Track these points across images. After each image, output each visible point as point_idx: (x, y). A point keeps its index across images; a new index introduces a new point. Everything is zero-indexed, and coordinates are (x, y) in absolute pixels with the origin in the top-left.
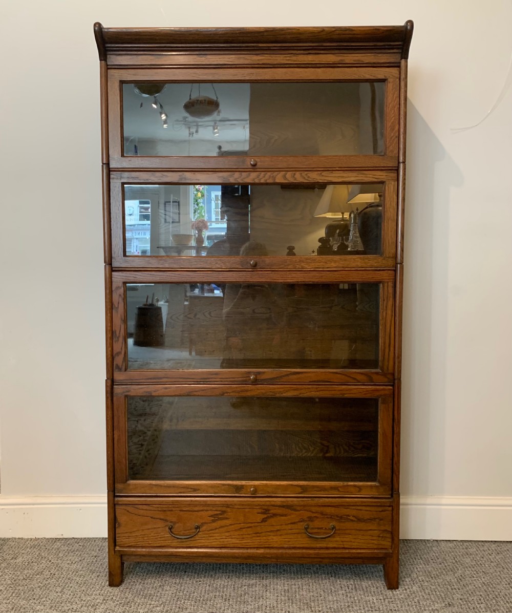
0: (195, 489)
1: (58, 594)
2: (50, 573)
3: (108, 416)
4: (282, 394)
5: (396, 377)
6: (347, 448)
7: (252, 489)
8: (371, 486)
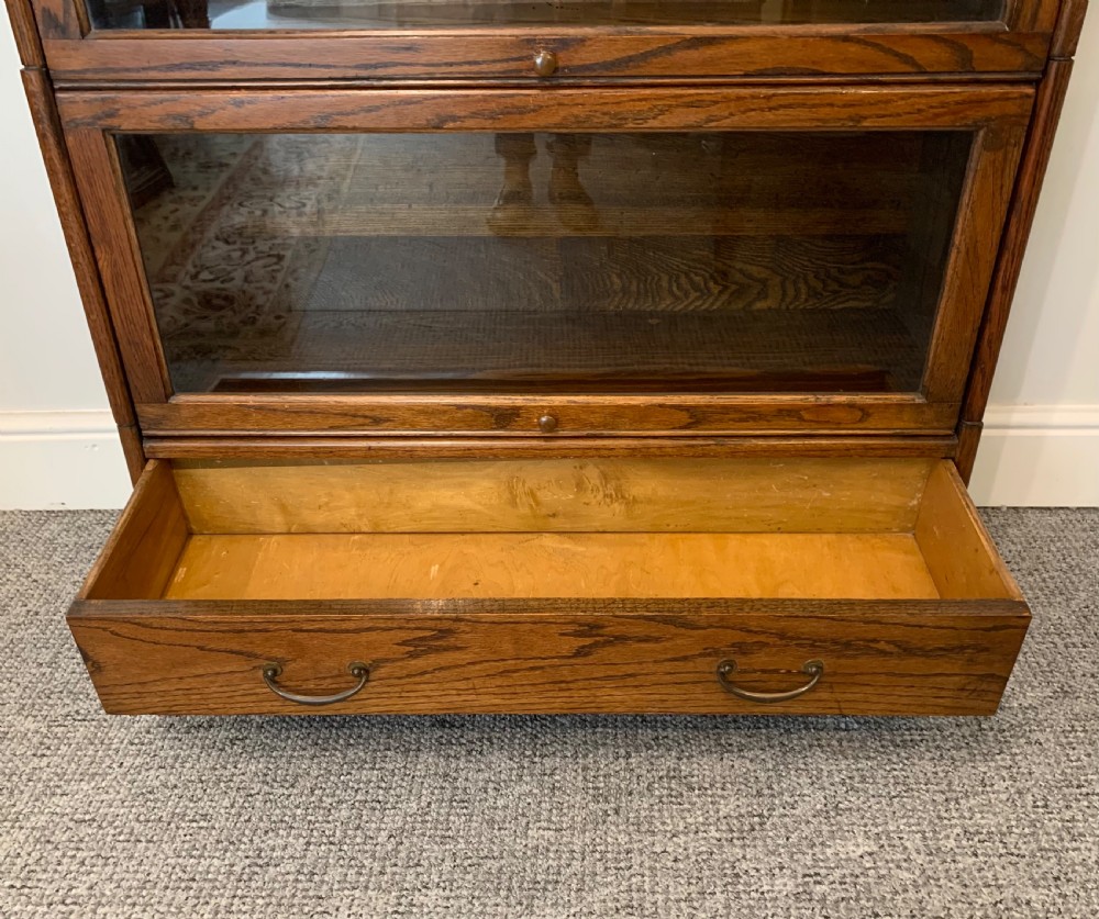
0: (376, 418)
1: (43, 670)
2: (24, 609)
3: (62, 201)
4: (645, 120)
5: (1056, 50)
6: (819, 286)
7: (544, 419)
8: (900, 406)
